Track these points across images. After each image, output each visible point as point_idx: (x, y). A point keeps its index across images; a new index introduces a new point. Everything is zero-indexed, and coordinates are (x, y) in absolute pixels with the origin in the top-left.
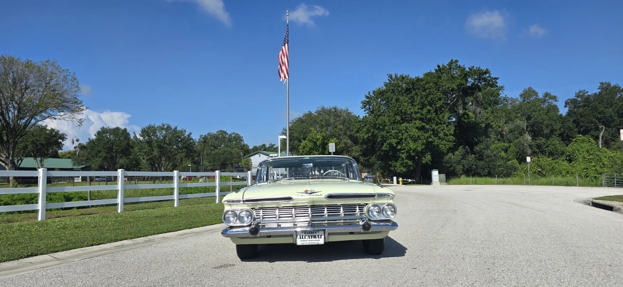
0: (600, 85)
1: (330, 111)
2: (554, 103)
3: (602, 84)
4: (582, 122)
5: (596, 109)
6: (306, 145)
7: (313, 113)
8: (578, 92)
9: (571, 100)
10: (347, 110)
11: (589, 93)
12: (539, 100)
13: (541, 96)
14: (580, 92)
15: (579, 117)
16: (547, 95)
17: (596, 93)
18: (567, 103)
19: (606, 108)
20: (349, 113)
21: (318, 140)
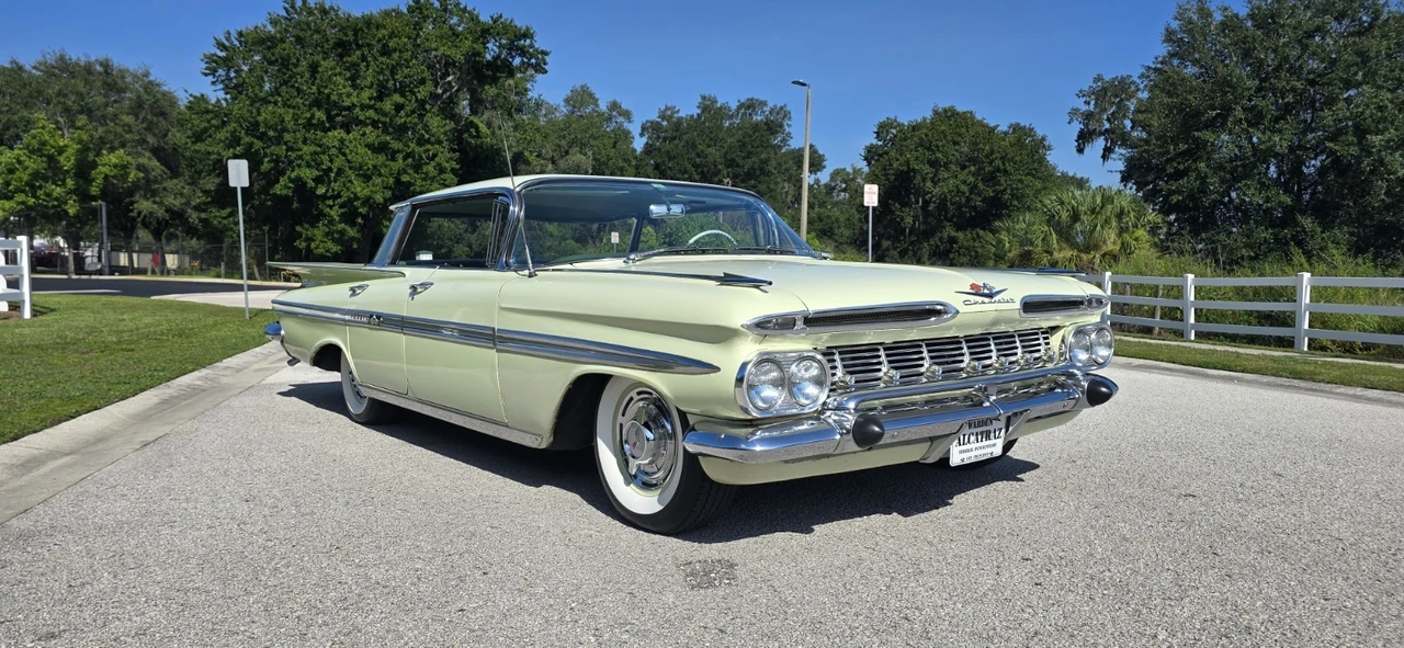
0: (700, 100)
1: (88, 69)
2: (626, 125)
3: (704, 98)
4: (670, 168)
5: (694, 146)
6: (19, 162)
7: (28, 68)
8: (663, 108)
9: (652, 123)
10: (146, 75)
11: (682, 114)
12: (600, 115)
13: (603, 107)
14: (667, 108)
15: (666, 159)
16: (614, 106)
17: (692, 116)
18: (644, 129)
19: (709, 146)
20: (150, 82)
21: (61, 151)
